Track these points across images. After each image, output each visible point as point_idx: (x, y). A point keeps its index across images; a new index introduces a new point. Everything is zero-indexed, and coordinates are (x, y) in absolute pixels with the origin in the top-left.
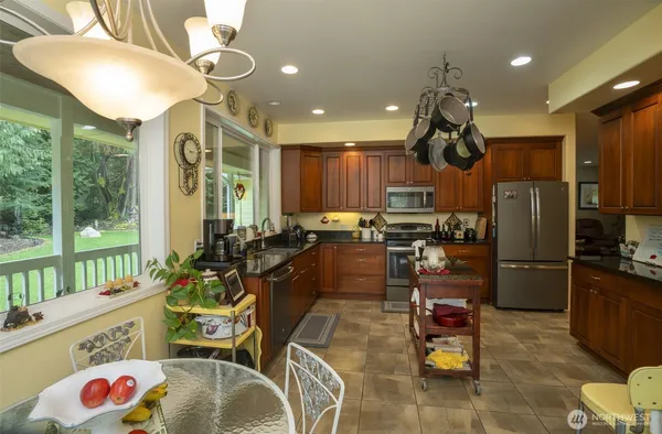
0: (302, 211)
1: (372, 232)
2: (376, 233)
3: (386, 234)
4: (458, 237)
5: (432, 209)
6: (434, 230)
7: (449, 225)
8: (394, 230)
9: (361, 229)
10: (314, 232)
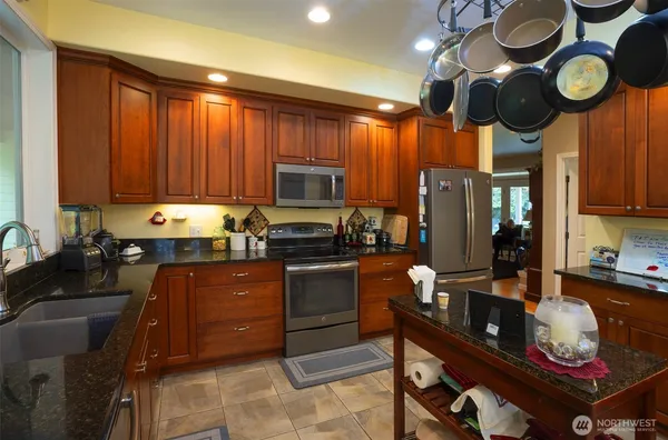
0: (114, 201)
1: (247, 239)
2: (253, 240)
3: (270, 242)
4: (369, 243)
5: (342, 202)
6: (335, 233)
7: (353, 226)
8: (281, 234)
9: (228, 233)
10: (138, 242)
